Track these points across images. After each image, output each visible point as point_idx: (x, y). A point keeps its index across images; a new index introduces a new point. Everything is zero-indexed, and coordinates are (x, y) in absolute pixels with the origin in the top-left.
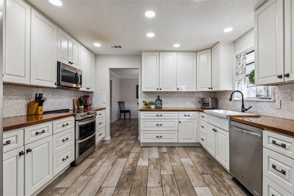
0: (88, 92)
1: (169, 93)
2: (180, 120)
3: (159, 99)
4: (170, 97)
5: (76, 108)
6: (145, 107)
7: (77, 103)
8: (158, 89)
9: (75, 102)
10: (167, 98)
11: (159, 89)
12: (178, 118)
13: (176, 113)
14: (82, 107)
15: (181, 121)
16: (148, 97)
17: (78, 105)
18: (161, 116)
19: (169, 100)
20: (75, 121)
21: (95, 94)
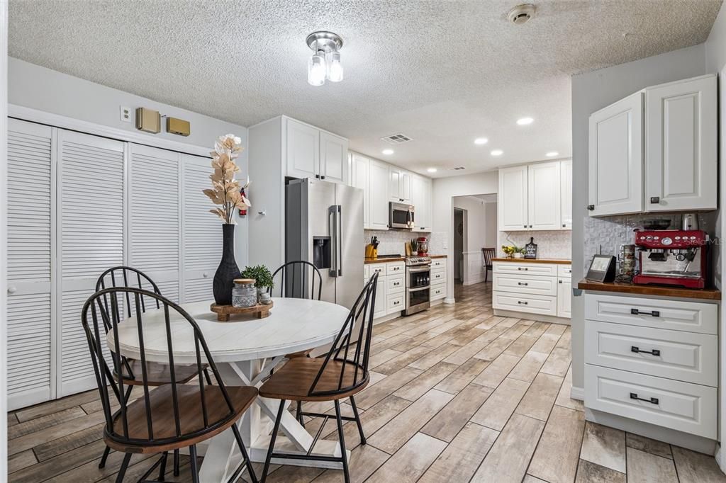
0: (424, 233)
1: (553, 233)
2: (560, 279)
3: (532, 243)
4: (554, 239)
5: (409, 254)
6: (507, 255)
7: (410, 247)
8: (525, 227)
9: (407, 246)
10: (549, 242)
11: (528, 227)
12: (556, 275)
13: (555, 265)
14: (416, 253)
15: (563, 280)
16: (514, 240)
17: (411, 251)
18: (527, 269)
19: (553, 245)
20: (406, 266)
21: (432, 236)
